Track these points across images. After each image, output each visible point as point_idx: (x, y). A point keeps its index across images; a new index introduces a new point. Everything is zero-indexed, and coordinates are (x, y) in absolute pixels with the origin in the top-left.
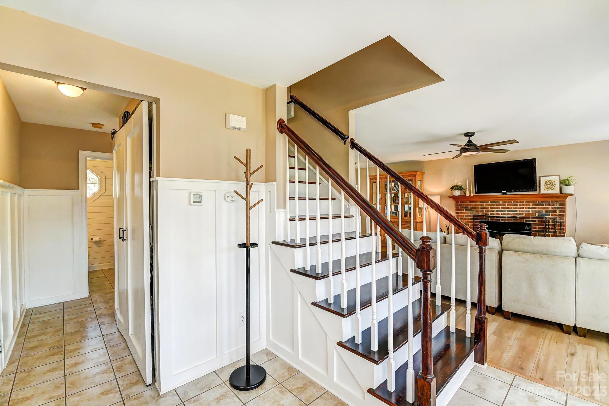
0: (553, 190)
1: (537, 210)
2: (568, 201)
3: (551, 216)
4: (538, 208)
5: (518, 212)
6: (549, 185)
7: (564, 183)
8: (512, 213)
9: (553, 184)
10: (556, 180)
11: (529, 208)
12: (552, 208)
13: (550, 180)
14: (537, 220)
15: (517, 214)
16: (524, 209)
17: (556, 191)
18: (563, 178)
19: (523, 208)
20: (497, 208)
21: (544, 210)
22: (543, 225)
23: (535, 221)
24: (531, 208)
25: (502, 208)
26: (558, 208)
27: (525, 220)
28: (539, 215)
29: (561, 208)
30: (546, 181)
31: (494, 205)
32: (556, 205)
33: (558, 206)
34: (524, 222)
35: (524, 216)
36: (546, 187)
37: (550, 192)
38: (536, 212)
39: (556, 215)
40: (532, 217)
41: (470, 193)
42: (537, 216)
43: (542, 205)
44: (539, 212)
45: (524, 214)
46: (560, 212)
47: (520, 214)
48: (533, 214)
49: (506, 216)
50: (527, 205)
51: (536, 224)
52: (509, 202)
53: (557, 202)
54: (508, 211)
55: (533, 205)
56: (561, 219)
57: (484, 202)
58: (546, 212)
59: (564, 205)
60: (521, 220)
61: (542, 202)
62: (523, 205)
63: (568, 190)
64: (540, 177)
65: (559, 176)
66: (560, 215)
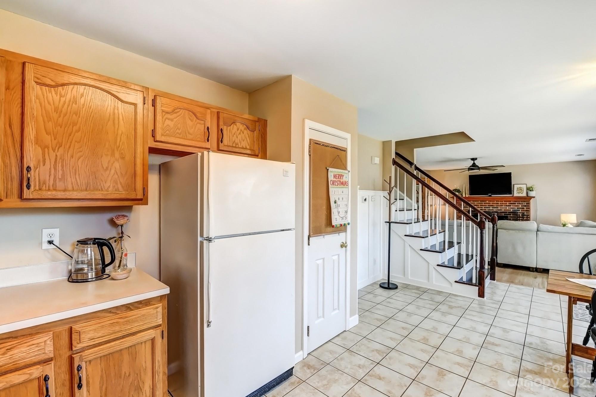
0: (522, 193)
1: (512, 207)
2: (532, 201)
3: (520, 211)
4: (513, 206)
5: (499, 209)
6: (520, 190)
7: (529, 189)
8: (495, 209)
9: (523, 190)
10: (524, 187)
11: (506, 206)
12: (522, 206)
13: (520, 187)
14: (512, 214)
15: (498, 210)
16: (503, 207)
17: (524, 195)
18: (529, 186)
19: (502, 206)
20: (485, 206)
21: (516, 207)
22: (515, 217)
23: (511, 215)
24: (508, 206)
25: (488, 205)
26: (525, 206)
27: (504, 214)
28: (513, 210)
29: (528, 206)
30: (518, 188)
31: (482, 203)
32: (524, 204)
33: (525, 205)
34: (503, 215)
35: (503, 211)
36: (518, 191)
37: (520, 195)
38: (511, 208)
39: (524, 211)
40: (509, 212)
41: (465, 195)
43: (515, 204)
44: (513, 208)
46: (527, 208)
47: (500, 210)
48: (509, 210)
49: (491, 211)
50: (505, 204)
51: (511, 217)
52: (493, 202)
53: (525, 202)
54: (492, 208)
55: (509, 204)
56: (527, 213)
57: (476, 201)
58: (517, 208)
59: (529, 204)
60: (501, 214)
61: (515, 202)
62: (502, 203)
63: (532, 194)
64: (514, 185)
65: (526, 184)
66: (526, 211)
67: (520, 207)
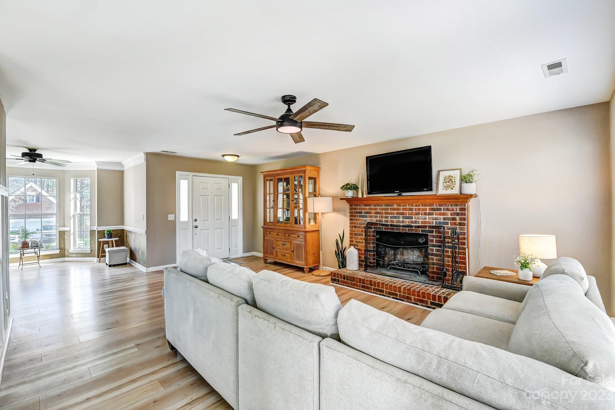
0: (452, 189)
1: (434, 216)
2: (471, 203)
3: (449, 225)
4: (436, 214)
5: (414, 220)
6: (449, 182)
7: (465, 179)
8: (407, 220)
9: (453, 181)
10: (456, 175)
11: (425, 214)
12: (451, 215)
13: (450, 176)
14: (434, 230)
15: (412, 222)
16: (420, 216)
17: (455, 191)
18: (465, 173)
19: (419, 214)
20: (391, 213)
21: (442, 217)
22: (440, 237)
23: (432, 232)
24: (427, 213)
25: (397, 213)
26: (458, 214)
27: (422, 231)
28: (436, 223)
29: (462, 214)
30: (445, 177)
31: (388, 209)
32: (455, 210)
33: (458, 211)
34: (421, 232)
35: (420, 224)
36: (445, 184)
37: (449, 192)
38: (433, 219)
39: (455, 224)
40: (430, 227)
41: (363, 194)
42: (434, 224)
43: (440, 210)
44: (436, 219)
45: (420, 222)
46: (461, 219)
47: (415, 222)
48: (429, 223)
49: (401, 224)
50: (423, 210)
51: (433, 236)
52: (404, 206)
53: (457, 205)
54: (403, 218)
55: (430, 209)
56: (461, 229)
57: (378, 205)
58: (444, 219)
59: (464, 209)
60: (416, 230)
61: (440, 205)
62: (419, 209)
63: (469, 189)
64: (439, 172)
65: (460, 170)
66: (460, 224)
67: (449, 216)
